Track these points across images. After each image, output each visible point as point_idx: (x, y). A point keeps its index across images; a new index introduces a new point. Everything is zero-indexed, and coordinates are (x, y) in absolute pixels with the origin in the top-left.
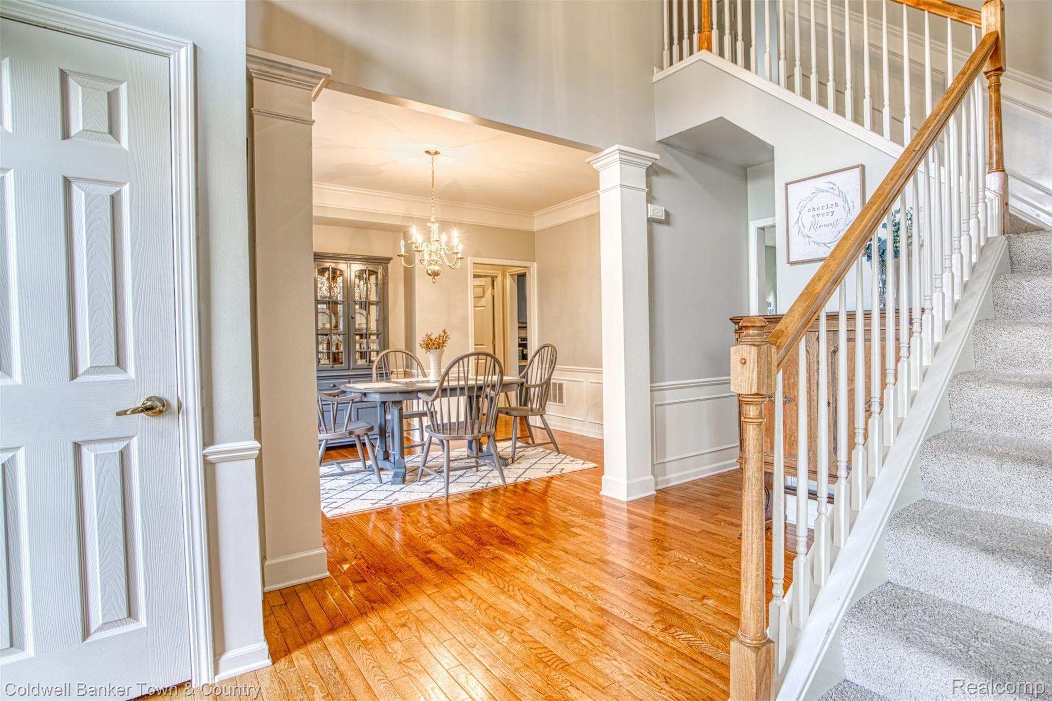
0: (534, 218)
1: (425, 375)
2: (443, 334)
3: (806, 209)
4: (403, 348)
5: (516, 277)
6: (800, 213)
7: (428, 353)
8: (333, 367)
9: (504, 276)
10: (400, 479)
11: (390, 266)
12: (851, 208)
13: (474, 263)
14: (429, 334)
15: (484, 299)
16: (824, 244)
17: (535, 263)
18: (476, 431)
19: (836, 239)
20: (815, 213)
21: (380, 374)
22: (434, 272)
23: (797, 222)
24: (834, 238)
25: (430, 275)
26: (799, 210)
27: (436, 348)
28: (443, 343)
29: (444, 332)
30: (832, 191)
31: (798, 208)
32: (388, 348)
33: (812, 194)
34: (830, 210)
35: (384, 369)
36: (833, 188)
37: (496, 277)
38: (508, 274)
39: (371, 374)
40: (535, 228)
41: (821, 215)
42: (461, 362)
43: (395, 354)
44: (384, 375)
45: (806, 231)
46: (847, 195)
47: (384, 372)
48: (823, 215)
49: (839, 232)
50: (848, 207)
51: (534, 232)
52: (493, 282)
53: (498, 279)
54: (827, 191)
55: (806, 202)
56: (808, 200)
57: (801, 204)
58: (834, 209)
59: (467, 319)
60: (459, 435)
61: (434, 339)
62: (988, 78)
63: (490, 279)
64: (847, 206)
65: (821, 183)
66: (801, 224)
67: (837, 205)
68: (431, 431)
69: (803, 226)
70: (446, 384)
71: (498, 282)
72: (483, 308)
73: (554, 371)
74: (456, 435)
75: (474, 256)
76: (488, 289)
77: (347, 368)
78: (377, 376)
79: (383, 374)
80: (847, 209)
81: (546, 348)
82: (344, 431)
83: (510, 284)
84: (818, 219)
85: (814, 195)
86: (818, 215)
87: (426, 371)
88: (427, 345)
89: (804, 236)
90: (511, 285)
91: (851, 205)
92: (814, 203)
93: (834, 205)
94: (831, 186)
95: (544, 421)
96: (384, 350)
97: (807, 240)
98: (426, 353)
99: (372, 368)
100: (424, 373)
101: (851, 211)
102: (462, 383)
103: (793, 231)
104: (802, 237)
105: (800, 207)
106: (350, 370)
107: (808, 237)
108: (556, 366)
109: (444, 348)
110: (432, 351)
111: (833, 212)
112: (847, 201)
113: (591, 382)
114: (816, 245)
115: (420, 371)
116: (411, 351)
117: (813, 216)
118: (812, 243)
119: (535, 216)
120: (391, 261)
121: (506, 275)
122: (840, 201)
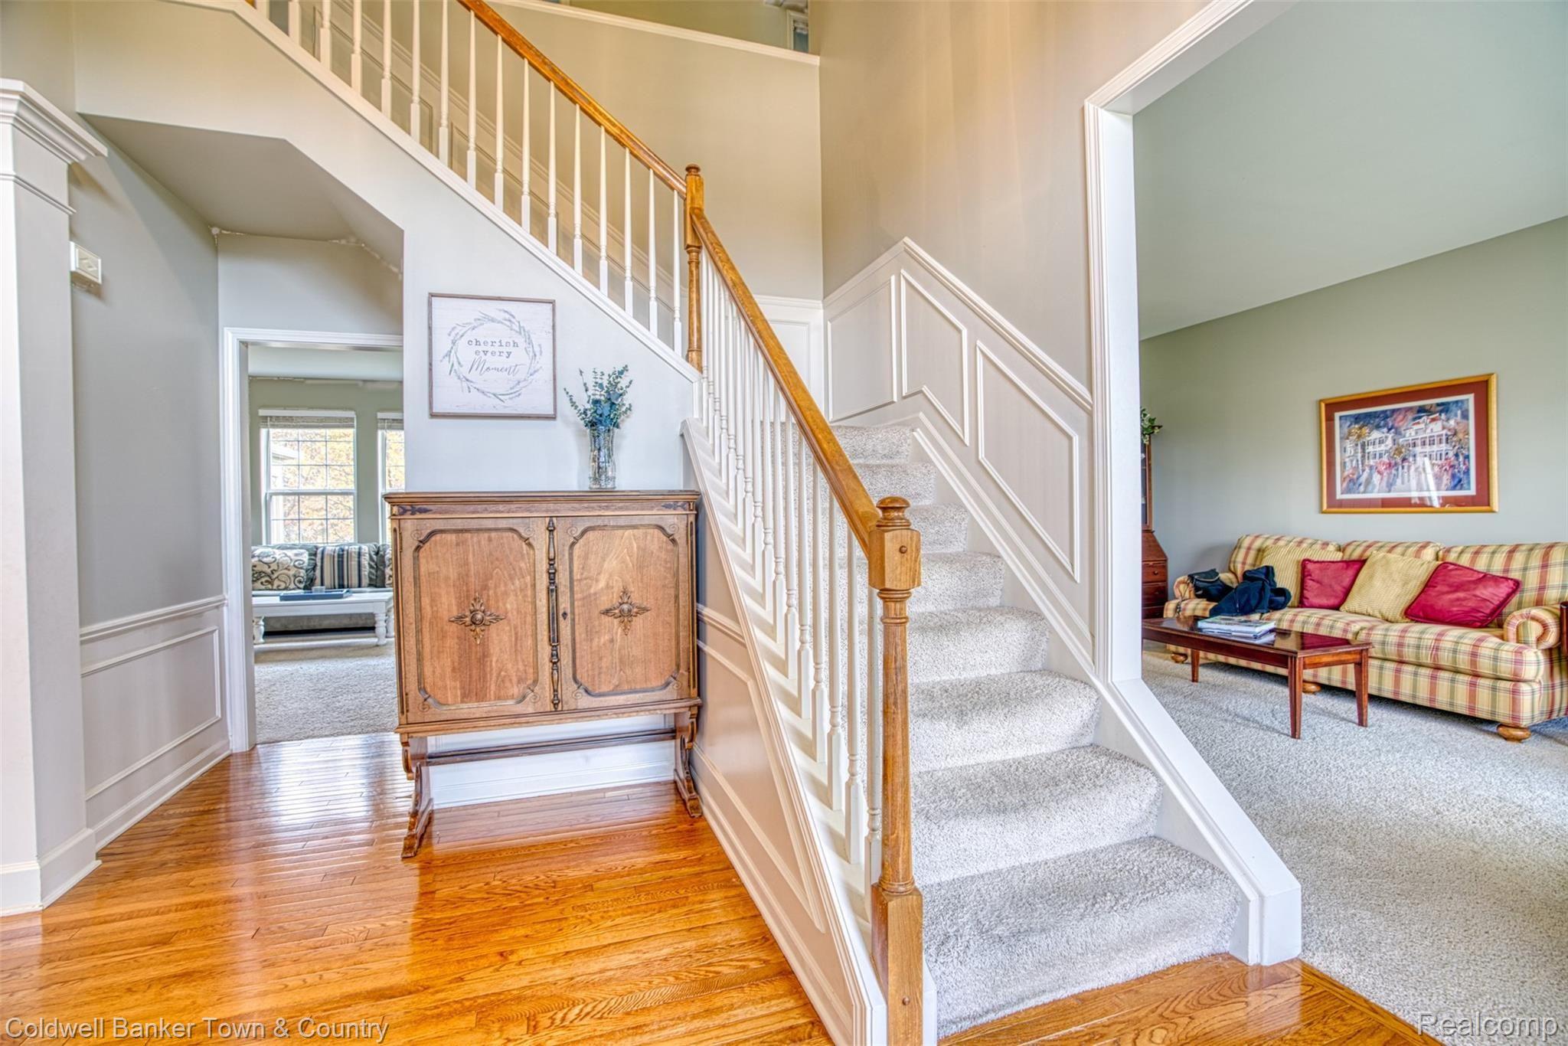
3: (464, 340)
6: (454, 343)
12: (538, 354)
16: (494, 395)
19: (512, 391)
20: (480, 348)
23: (448, 354)
24: (511, 389)
26: (452, 338)
30: (508, 323)
31: (449, 335)
33: (475, 320)
34: (505, 349)
36: (510, 321)
41: (489, 354)
45: (464, 371)
46: (532, 336)
48: (493, 353)
49: (519, 382)
50: (533, 352)
54: (499, 322)
55: (465, 330)
56: (468, 327)
57: (456, 331)
58: (511, 349)
62: (689, 252)
64: (531, 349)
65: (492, 309)
66: (455, 360)
67: (515, 344)
69: (459, 363)
80: (531, 354)
84: (484, 357)
85: (479, 322)
86: (485, 353)
89: (459, 378)
91: (537, 349)
92: (480, 334)
93: (512, 344)
94: (507, 316)
97: (465, 384)
101: (537, 357)
103: (441, 368)
104: (456, 378)
105: (453, 334)
107: (467, 380)
111: (509, 354)
112: (530, 343)
114: (481, 395)
117: (477, 353)
118: (472, 389)
122: (520, 340)
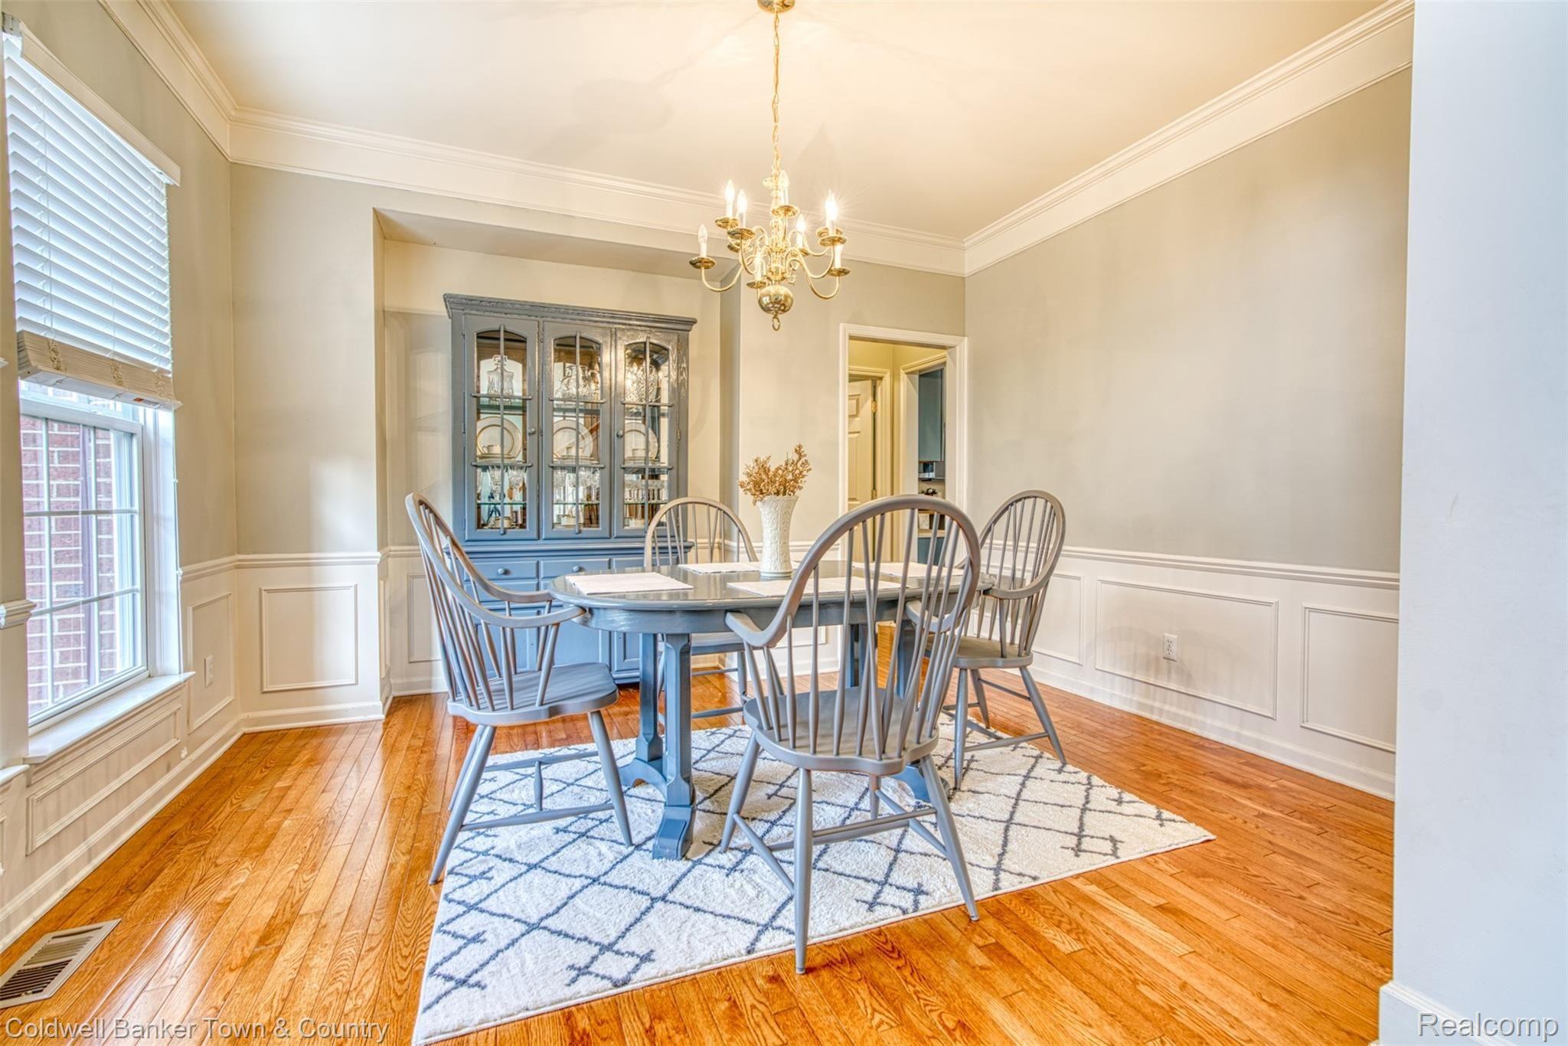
0: (964, 249)
1: (753, 557)
2: (796, 457)
4: (715, 496)
5: (917, 377)
7: (759, 504)
8: (580, 532)
9: (895, 377)
10: (674, 843)
11: (694, 334)
13: (852, 338)
14: (762, 458)
15: (858, 419)
17: (966, 338)
18: (893, 743)
21: (660, 548)
22: (777, 301)
25: (766, 309)
27: (778, 493)
28: (795, 480)
29: (799, 451)
32: (686, 496)
35: (669, 539)
37: (881, 378)
38: (902, 372)
39: (643, 548)
40: (966, 272)
42: (858, 529)
43: (694, 507)
44: (670, 550)
47: (669, 545)
51: (964, 278)
52: (875, 388)
53: (883, 382)
59: (835, 444)
60: (842, 757)
61: (772, 469)
63: (869, 383)
68: (760, 727)
70: (809, 589)
71: (884, 387)
72: (856, 435)
73: (1061, 558)
74: (832, 756)
75: (849, 322)
76: (866, 401)
77: (607, 535)
78: (654, 553)
79: (667, 548)
81: (1029, 503)
82: (537, 707)
83: (906, 392)
87: (754, 544)
88: (756, 484)
90: (908, 391)
95: (1026, 679)
96: (678, 497)
98: (755, 503)
99: (644, 537)
100: (752, 548)
102: (859, 585)
106: (612, 540)
108: (1064, 547)
109: (798, 492)
110: (766, 498)
113: (1103, 582)
115: (742, 544)
116: (730, 506)
119: (966, 245)
120: (694, 326)
121: (899, 375)
